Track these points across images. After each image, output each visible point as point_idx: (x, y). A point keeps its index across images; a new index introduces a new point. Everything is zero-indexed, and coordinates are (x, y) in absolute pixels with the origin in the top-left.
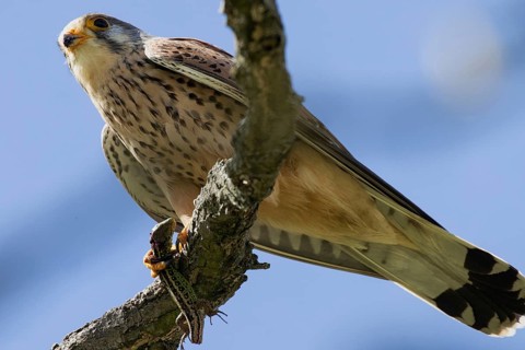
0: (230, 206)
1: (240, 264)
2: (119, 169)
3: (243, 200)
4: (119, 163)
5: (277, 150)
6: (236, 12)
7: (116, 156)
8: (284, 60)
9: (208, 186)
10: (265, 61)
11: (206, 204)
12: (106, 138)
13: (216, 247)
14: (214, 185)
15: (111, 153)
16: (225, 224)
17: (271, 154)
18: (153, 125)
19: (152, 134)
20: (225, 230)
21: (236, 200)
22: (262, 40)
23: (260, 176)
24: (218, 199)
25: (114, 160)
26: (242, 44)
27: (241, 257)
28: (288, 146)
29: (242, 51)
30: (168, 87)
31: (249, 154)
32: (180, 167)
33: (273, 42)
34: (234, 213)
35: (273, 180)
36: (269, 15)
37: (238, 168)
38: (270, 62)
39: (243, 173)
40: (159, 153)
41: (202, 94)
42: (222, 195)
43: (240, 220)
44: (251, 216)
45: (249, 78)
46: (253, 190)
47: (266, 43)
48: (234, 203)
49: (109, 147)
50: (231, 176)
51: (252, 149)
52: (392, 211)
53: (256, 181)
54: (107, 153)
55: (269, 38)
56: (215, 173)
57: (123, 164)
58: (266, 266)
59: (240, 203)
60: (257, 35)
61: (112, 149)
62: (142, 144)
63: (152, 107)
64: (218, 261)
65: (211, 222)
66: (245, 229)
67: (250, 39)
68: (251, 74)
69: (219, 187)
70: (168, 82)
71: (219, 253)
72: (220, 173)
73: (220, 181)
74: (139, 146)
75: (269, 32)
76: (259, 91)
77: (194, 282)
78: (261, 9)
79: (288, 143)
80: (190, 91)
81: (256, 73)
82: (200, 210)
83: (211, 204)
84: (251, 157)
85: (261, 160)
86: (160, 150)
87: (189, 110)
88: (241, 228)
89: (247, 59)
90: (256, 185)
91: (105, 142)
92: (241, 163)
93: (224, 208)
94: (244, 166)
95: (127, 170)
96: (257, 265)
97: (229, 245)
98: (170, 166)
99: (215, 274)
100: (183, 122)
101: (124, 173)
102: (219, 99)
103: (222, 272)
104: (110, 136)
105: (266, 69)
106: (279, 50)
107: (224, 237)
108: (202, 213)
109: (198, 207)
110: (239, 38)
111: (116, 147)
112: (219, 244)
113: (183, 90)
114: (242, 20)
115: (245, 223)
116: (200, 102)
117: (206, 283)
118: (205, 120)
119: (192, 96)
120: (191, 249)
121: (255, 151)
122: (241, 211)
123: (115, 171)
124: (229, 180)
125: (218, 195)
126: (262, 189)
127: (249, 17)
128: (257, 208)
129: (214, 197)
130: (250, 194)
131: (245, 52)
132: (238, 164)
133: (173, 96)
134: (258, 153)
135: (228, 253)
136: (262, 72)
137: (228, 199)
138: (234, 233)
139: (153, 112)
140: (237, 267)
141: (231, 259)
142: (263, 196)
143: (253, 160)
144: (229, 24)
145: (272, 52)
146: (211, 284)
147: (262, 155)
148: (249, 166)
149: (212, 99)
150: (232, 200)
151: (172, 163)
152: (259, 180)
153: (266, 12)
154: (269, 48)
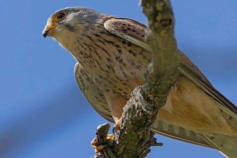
0: (142, 111)
1: (147, 143)
2: (84, 88)
3: (150, 108)
4: (83, 85)
5: (169, 82)
6: (148, 5)
7: (82, 81)
8: (173, 33)
9: (131, 100)
10: (163, 32)
11: (129, 110)
12: (77, 71)
13: (134, 133)
14: (134, 100)
15: (79, 80)
16: (140, 121)
17: (165, 84)
18: (108, 66)
19: (107, 71)
20: (139, 124)
21: (145, 108)
22: (161, 21)
23: (159, 95)
24: (136, 108)
25: (81, 83)
26: (151, 23)
27: (148, 139)
28: (174, 80)
29: (151, 26)
30: (117, 46)
31: (153, 83)
32: (120, 90)
33: (168, 23)
34: (144, 115)
35: (166, 98)
36: (166, 7)
37: (147, 91)
38: (166, 33)
39: (150, 94)
40: (109, 82)
41: (136, 50)
42: (138, 105)
43: (148, 119)
44: (154, 117)
45: (154, 42)
46: (155, 103)
47: (164, 23)
48: (145, 110)
49: (78, 76)
50: (144, 95)
51: (155, 80)
52: (231, 118)
53: (156, 98)
54: (77, 79)
55: (166, 20)
56: (134, 93)
57: (86, 86)
58: (161, 144)
59: (147, 110)
60: (159, 18)
61: (80, 77)
62: (100, 77)
63: (108, 57)
64: (135, 141)
65: (132, 120)
66: (150, 124)
67: (155, 20)
68: (155, 40)
69: (137, 101)
70: (118, 43)
71: (136, 137)
72: (137, 93)
73: (137, 98)
74: (98, 78)
75: (165, 17)
76: (159, 49)
77: (122, 152)
78: (162, 4)
79: (175, 78)
80: (129, 48)
81: (158, 39)
82: (126, 113)
83: (132, 110)
84: (154, 85)
85: (159, 87)
86: (111, 81)
87: (129, 59)
88: (148, 123)
89: (153, 31)
90: (157, 100)
91: (76, 73)
92: (149, 88)
93: (139, 112)
94: (151, 90)
95: (88, 89)
96: (156, 144)
97: (141, 133)
98: (115, 88)
99: (133, 148)
100: (125, 65)
101: (86, 90)
102: (144, 53)
103: (137, 147)
104: (79, 70)
105: (163, 37)
106: (171, 27)
107: (139, 128)
108: (127, 115)
109: (125, 111)
110: (149, 20)
111: (82, 77)
112: (136, 132)
113: (126, 48)
114: (151, 10)
115: (150, 121)
116: (134, 55)
117: (128, 153)
118: (137, 64)
119: (130, 51)
120: (121, 134)
121: (156, 82)
122: (148, 114)
123: (81, 89)
124: (142, 98)
125: (136, 105)
126: (160, 102)
127: (155, 8)
128: (157, 113)
129: (134, 106)
130: (153, 105)
131: (152, 27)
132: (147, 88)
133: (120, 51)
134: (158, 83)
135: (141, 137)
136: (162, 38)
137: (141, 107)
138: (144, 126)
139: (108, 60)
140: (145, 145)
141: (142, 140)
142: (160, 106)
143: (156, 87)
144: (144, 11)
145: (167, 28)
146: (131, 153)
147: (160, 84)
148: (153, 90)
149: (141, 53)
150: (143, 108)
151: (116, 87)
152: (158, 97)
153: (164, 6)
154: (165, 26)
